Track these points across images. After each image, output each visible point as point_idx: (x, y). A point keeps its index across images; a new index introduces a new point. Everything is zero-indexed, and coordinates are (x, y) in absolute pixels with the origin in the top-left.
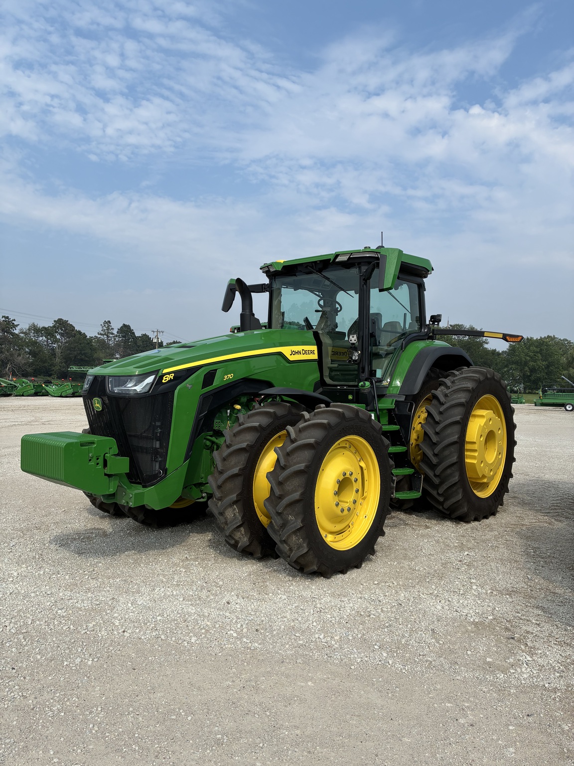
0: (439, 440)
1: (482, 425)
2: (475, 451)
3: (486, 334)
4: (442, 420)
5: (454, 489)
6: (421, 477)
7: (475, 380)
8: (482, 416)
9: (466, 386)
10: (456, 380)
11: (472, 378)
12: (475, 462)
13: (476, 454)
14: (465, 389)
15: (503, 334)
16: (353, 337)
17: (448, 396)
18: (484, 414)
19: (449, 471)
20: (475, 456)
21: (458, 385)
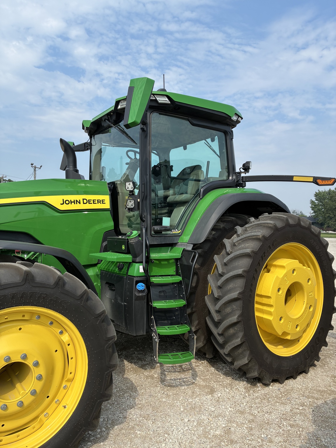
0: (220, 294)
1: (281, 276)
2: (271, 306)
3: (295, 179)
4: (225, 272)
5: (240, 350)
6: (194, 338)
7: (270, 227)
8: (283, 267)
9: (255, 234)
10: (248, 227)
11: (267, 225)
12: (270, 318)
13: (272, 310)
14: (254, 237)
15: (314, 177)
16: (130, 184)
17: (235, 245)
18: (285, 265)
19: (231, 331)
20: (270, 312)
21: (249, 233)
